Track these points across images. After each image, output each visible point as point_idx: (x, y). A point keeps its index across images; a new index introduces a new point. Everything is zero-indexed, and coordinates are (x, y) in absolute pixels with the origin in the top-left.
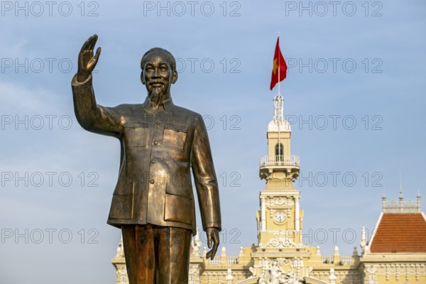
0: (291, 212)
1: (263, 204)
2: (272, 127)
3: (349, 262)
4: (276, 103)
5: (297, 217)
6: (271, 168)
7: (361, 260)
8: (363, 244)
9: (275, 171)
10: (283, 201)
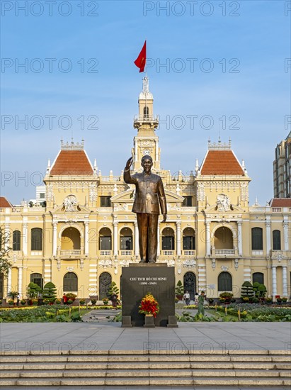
0: (153, 150)
1: (136, 144)
2: (142, 97)
3: (188, 179)
4: (144, 81)
5: (157, 153)
6: (141, 122)
7: (196, 179)
8: (197, 169)
9: (143, 124)
10: (148, 142)
